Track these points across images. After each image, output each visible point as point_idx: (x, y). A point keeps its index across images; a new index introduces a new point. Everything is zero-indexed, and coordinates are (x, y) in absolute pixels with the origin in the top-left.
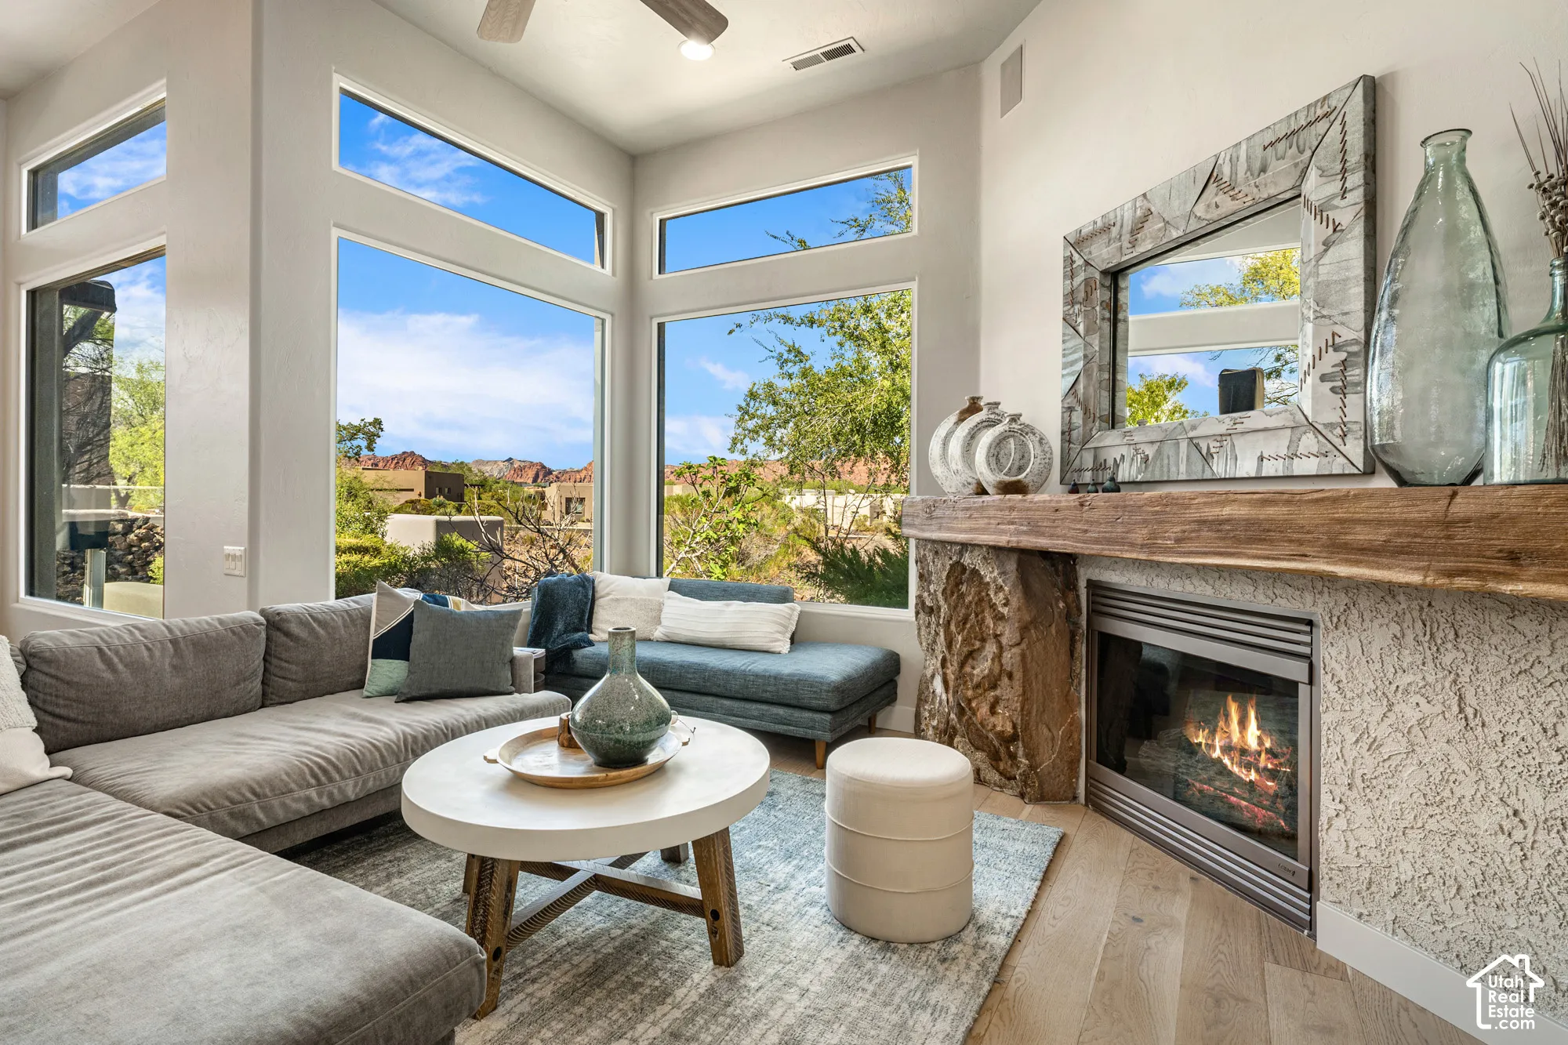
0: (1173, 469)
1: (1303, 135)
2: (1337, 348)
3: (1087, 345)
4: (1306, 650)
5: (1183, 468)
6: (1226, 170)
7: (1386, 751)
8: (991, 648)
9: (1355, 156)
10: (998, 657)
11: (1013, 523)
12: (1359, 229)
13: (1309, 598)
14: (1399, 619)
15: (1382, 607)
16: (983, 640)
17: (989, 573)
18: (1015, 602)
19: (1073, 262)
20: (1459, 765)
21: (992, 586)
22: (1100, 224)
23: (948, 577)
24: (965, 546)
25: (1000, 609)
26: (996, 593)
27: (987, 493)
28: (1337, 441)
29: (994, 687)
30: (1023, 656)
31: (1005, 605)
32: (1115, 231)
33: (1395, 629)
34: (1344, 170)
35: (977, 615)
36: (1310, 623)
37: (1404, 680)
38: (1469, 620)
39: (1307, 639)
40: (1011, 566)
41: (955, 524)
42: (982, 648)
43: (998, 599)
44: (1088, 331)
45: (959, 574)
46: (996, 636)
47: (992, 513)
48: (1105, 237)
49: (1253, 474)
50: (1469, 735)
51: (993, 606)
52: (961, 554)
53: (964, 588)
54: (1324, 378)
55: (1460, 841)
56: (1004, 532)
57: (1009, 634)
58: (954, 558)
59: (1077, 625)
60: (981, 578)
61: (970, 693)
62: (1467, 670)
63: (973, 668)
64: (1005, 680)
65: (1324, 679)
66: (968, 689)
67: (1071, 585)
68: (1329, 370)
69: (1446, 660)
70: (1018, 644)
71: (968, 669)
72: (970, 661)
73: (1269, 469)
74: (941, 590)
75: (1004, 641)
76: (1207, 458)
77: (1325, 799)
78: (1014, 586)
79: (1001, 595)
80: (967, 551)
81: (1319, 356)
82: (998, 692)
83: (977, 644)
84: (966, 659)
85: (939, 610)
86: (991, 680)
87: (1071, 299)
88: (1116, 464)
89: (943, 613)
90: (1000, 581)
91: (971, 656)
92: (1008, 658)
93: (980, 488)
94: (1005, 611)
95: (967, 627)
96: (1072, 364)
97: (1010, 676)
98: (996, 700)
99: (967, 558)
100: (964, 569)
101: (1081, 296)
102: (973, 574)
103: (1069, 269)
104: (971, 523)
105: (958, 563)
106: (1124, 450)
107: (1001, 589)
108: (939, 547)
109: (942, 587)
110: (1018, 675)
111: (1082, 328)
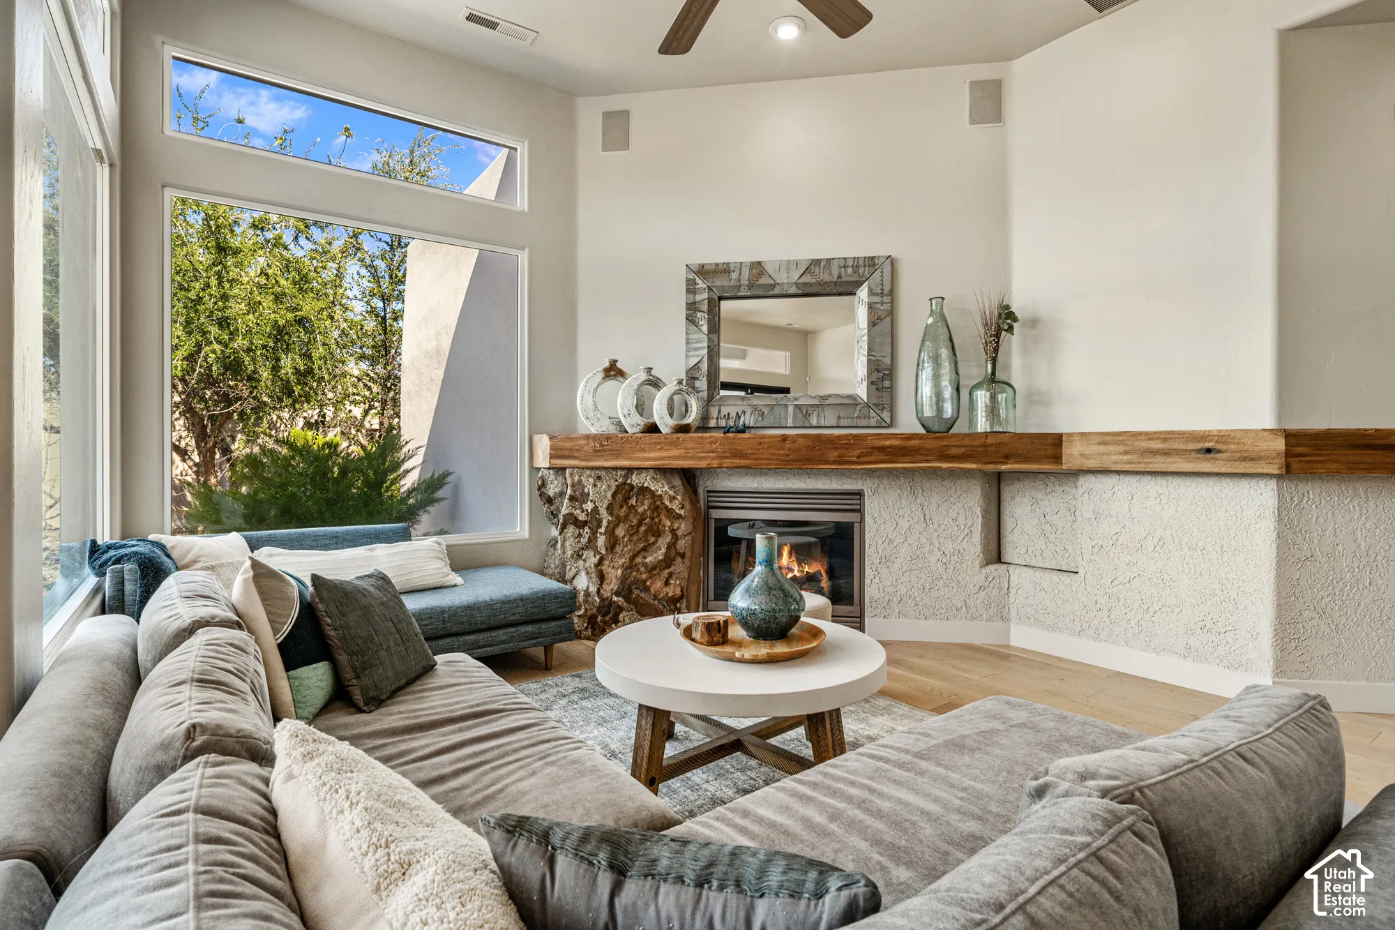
0: (783, 421)
1: (862, 270)
3: (709, 339)
4: (858, 507)
5: (790, 420)
6: (817, 272)
8: (665, 540)
9: (887, 289)
10: (671, 546)
11: (713, 452)
13: (858, 482)
14: (900, 487)
15: (894, 483)
16: (662, 535)
17: (660, 487)
18: (687, 505)
21: (664, 497)
23: (614, 496)
24: (630, 471)
25: (678, 511)
26: (671, 501)
27: (658, 432)
28: (878, 411)
29: (668, 567)
30: (692, 540)
31: (682, 508)
32: (735, 275)
33: (899, 492)
34: (880, 293)
35: (654, 519)
36: (861, 494)
38: (927, 484)
39: (858, 502)
42: (656, 542)
43: (673, 505)
44: (709, 331)
45: (624, 492)
46: (673, 531)
48: (726, 276)
49: (835, 425)
50: (927, 528)
51: (669, 511)
52: (626, 477)
53: (633, 502)
54: (872, 383)
56: (701, 458)
57: (683, 527)
58: (620, 480)
59: (701, 519)
60: (652, 493)
61: (644, 576)
62: (926, 504)
63: (645, 558)
64: (679, 558)
65: (868, 519)
66: (641, 574)
67: (696, 493)
70: (689, 534)
71: (639, 559)
72: (642, 553)
73: (844, 424)
74: (605, 506)
75: (679, 533)
76: (807, 415)
77: (869, 571)
78: (684, 495)
79: (675, 502)
80: (632, 474)
81: (871, 373)
83: (652, 539)
84: (639, 553)
85: (600, 522)
86: (668, 562)
87: (692, 307)
88: (738, 416)
89: (605, 523)
90: (671, 493)
91: (644, 549)
92: (682, 544)
93: (653, 429)
94: (682, 512)
95: (643, 529)
96: (696, 349)
97: (683, 556)
98: (671, 575)
99: (635, 480)
100: (632, 487)
101: (705, 307)
102: (643, 490)
103: (691, 288)
104: (664, 454)
105: (625, 483)
106: (745, 408)
107: (674, 498)
108: (602, 473)
109: (606, 503)
110: (688, 554)
111: (705, 328)
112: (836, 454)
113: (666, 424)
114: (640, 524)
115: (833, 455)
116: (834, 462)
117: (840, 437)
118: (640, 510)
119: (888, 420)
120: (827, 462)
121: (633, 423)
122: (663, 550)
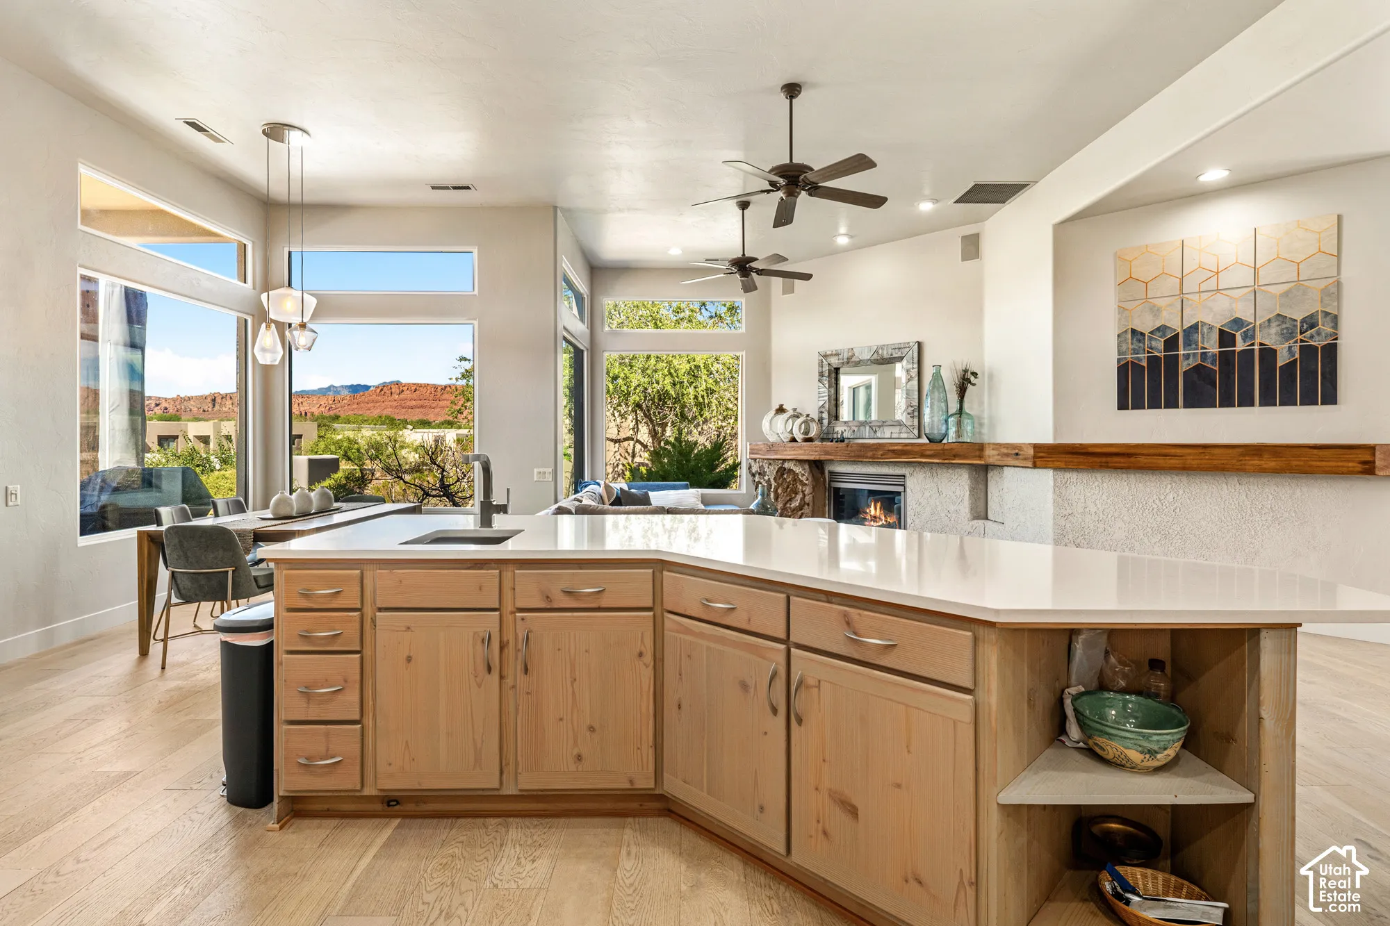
0: (864, 435)
1: (902, 350)
2: (912, 407)
3: (829, 391)
4: (903, 483)
5: (867, 434)
6: (880, 352)
7: (922, 505)
8: (800, 496)
9: (916, 360)
10: (802, 499)
11: (809, 452)
12: (917, 378)
13: (904, 469)
14: (925, 472)
15: (921, 470)
16: (796, 494)
17: (798, 469)
18: (810, 479)
19: (822, 362)
20: (938, 504)
21: (800, 474)
22: (834, 352)
23: (777, 472)
24: (784, 460)
25: (804, 482)
26: (801, 476)
27: (796, 441)
28: (911, 429)
29: (801, 510)
30: (813, 497)
31: (806, 480)
32: (841, 357)
33: (924, 475)
34: (913, 363)
35: (793, 485)
36: (904, 476)
37: (926, 487)
38: (939, 471)
39: (904, 480)
40: (807, 467)
41: (785, 453)
42: (795, 497)
43: (803, 479)
44: (829, 387)
45: (782, 471)
46: (803, 492)
47: (806, 448)
48: (837, 357)
49: (890, 437)
50: (940, 497)
51: (801, 481)
52: (783, 464)
53: (785, 476)
54: (908, 414)
55: (938, 521)
57: (808, 490)
58: (780, 465)
59: (826, 487)
60: (794, 472)
62: (939, 483)
63: (790, 504)
64: (806, 506)
65: (908, 490)
67: (823, 473)
68: (910, 412)
69: (935, 480)
70: (811, 493)
71: (788, 505)
73: (894, 436)
74: (773, 478)
75: (806, 493)
76: (875, 432)
77: (908, 520)
78: (809, 474)
79: (805, 477)
80: (787, 462)
81: (907, 408)
82: (803, 511)
83: (793, 495)
84: (788, 501)
85: (771, 485)
86: (801, 507)
87: (821, 374)
88: (842, 433)
89: (773, 487)
90: (803, 472)
91: (790, 500)
92: (808, 499)
93: (794, 440)
94: (807, 482)
95: (789, 490)
96: (823, 397)
97: (808, 505)
98: (802, 514)
99: (786, 465)
100: (785, 469)
101: (827, 374)
102: (790, 470)
103: (821, 364)
104: (795, 452)
105: (782, 467)
106: (846, 428)
107: (804, 475)
108: (771, 462)
109: (773, 476)
110: (811, 504)
111: (827, 386)
112: (871, 453)
113: (799, 437)
114: (788, 487)
115: (870, 454)
116: (870, 458)
117: (873, 444)
118: (788, 480)
119: (917, 435)
120: (867, 458)
121: (786, 437)
122: (799, 501)
